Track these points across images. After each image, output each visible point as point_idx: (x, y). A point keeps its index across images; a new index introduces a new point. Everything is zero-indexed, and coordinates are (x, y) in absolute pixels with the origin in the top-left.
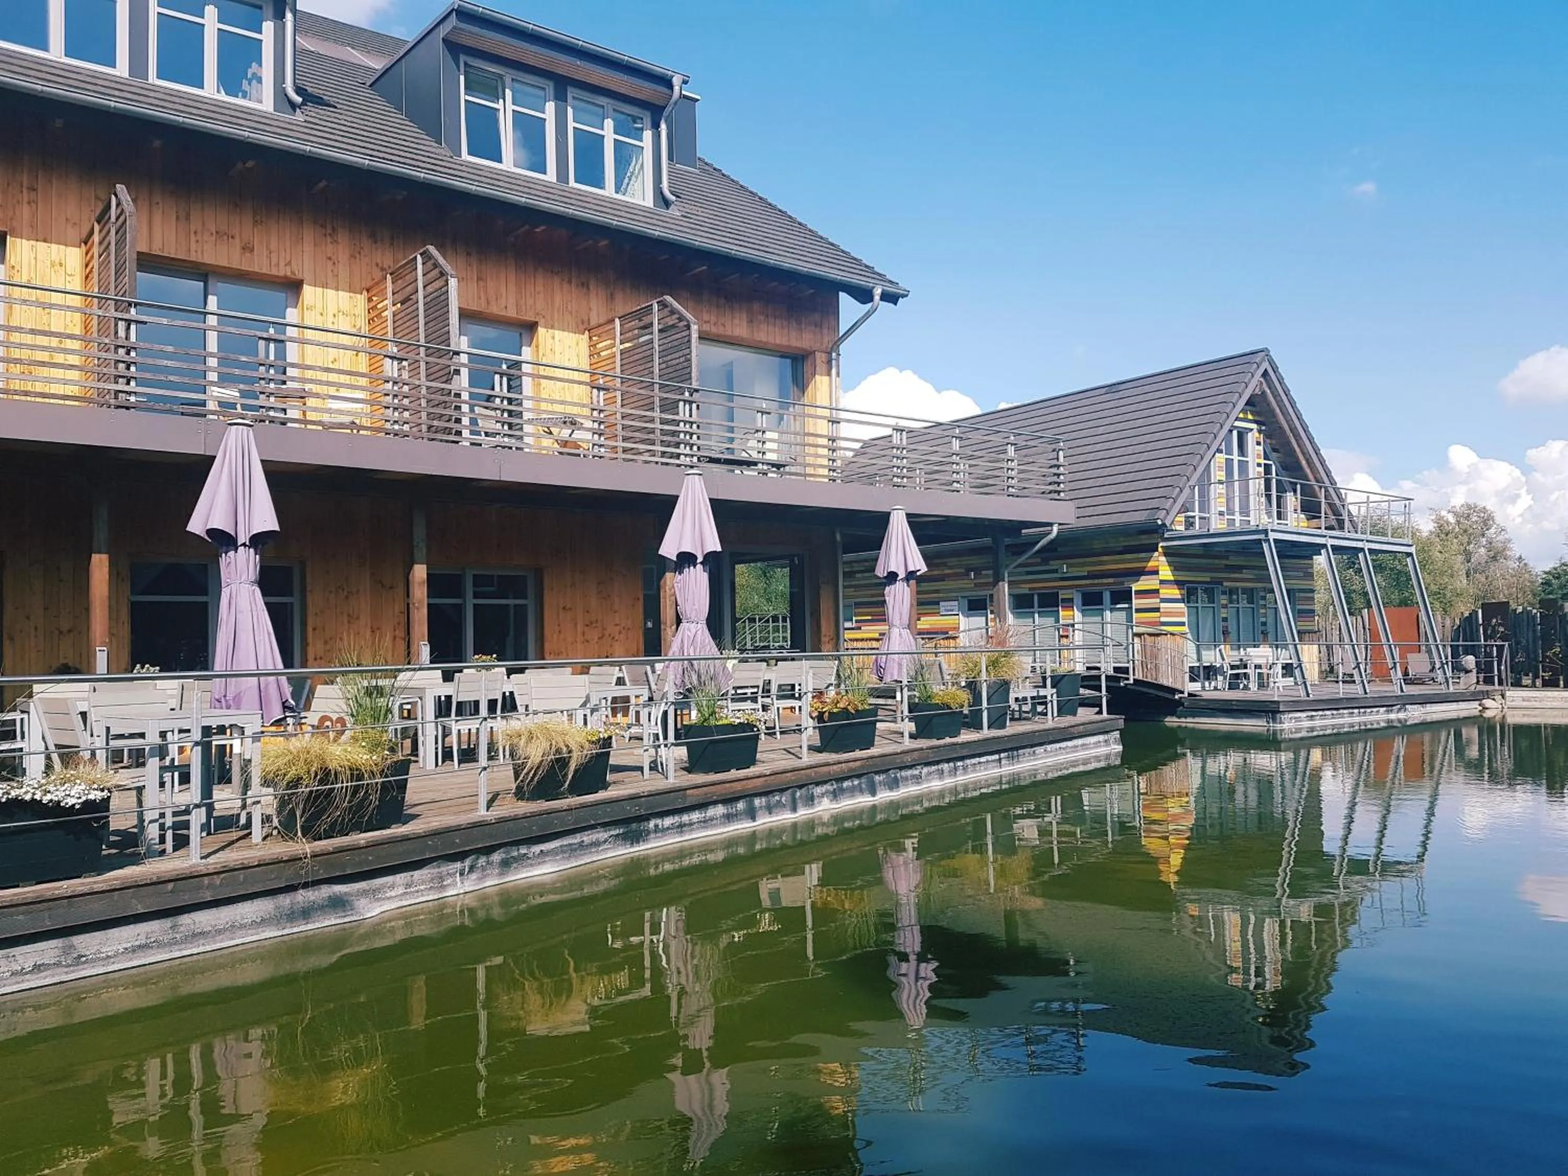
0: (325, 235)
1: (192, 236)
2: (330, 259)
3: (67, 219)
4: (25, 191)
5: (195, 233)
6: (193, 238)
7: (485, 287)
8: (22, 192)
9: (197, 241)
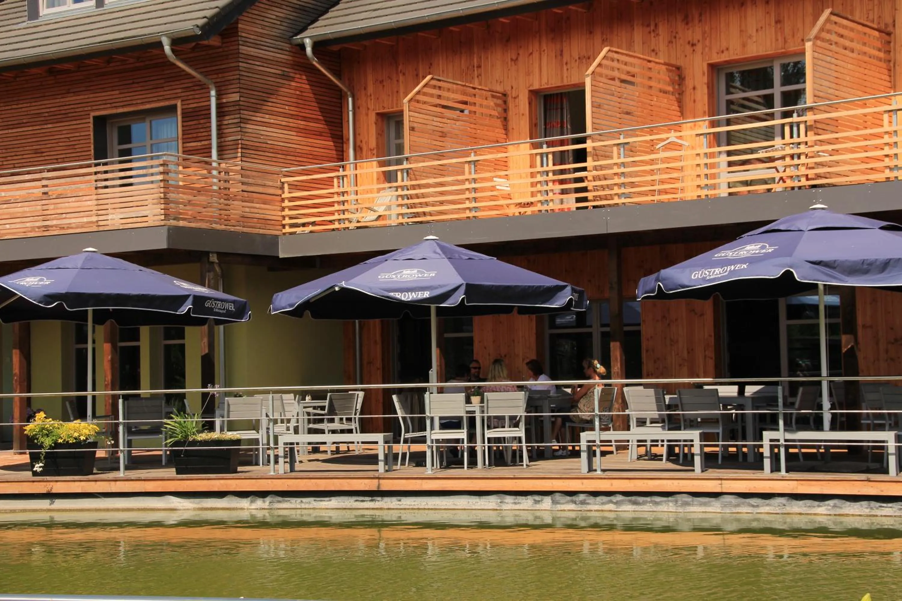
0: (650, 32)
1: (565, 66)
2: (653, 50)
3: (497, 81)
4: (475, 69)
5: (566, 64)
6: (565, 68)
7: (782, 30)
8: (474, 71)
9: (567, 69)
